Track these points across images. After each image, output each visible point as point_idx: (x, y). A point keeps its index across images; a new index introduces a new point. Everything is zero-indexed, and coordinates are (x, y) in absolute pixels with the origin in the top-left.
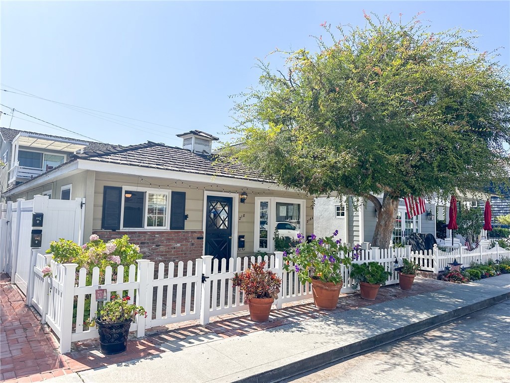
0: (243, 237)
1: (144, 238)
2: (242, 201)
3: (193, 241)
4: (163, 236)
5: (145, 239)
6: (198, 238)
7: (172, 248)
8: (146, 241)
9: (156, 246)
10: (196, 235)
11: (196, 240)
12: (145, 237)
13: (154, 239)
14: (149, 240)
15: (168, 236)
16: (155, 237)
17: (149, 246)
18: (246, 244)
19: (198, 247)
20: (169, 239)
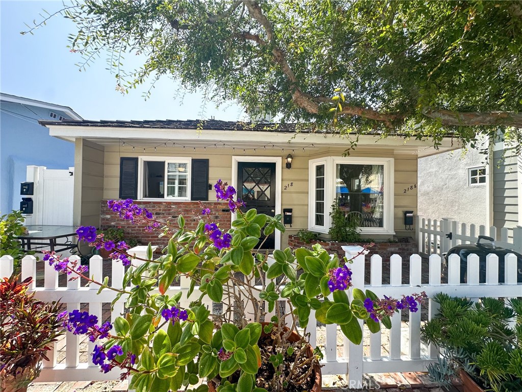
0: (290, 210)
1: (158, 209)
2: (289, 166)
3: (217, 214)
4: (180, 207)
5: (160, 210)
6: (224, 211)
7: (191, 220)
8: (161, 212)
9: (173, 217)
10: (220, 206)
11: (221, 213)
12: (160, 207)
13: (169, 210)
14: (165, 210)
15: (186, 207)
16: (171, 207)
17: (164, 217)
18: (294, 220)
19: (224, 221)
20: (187, 211)
